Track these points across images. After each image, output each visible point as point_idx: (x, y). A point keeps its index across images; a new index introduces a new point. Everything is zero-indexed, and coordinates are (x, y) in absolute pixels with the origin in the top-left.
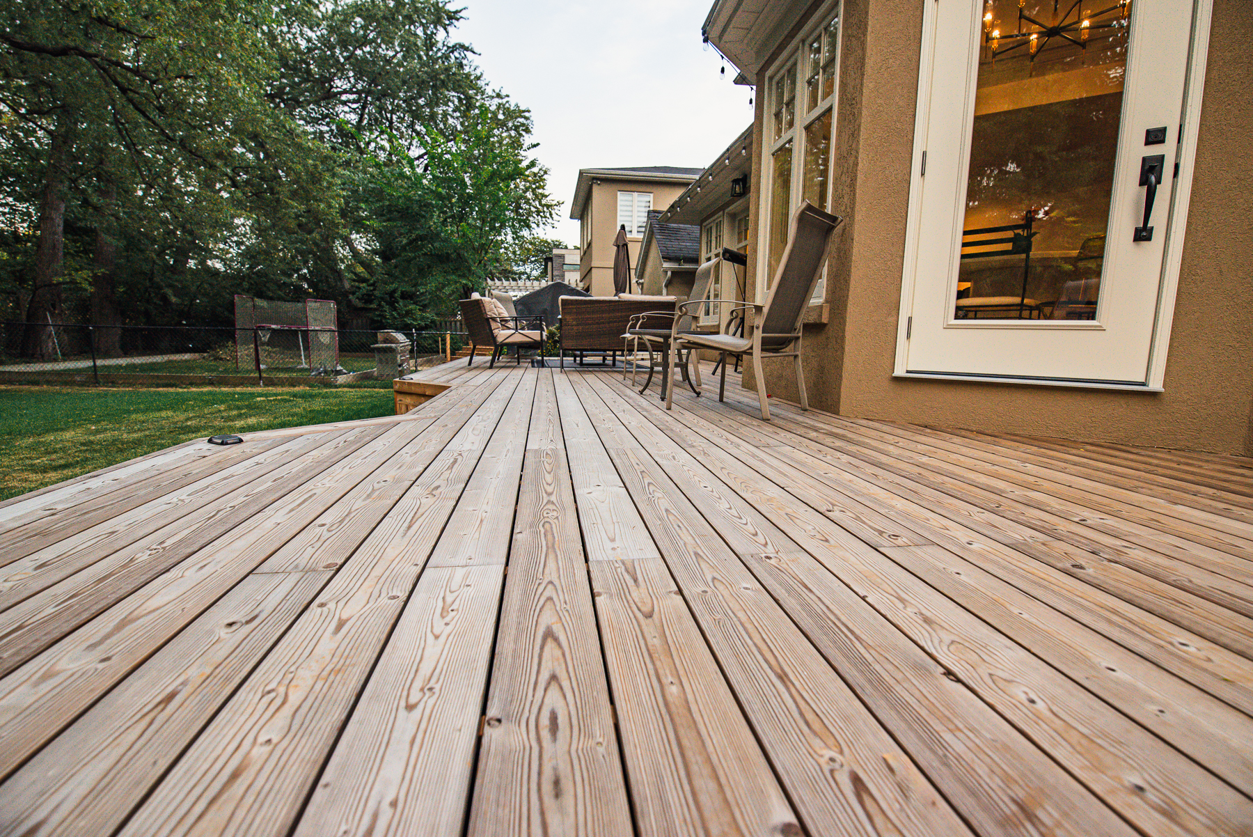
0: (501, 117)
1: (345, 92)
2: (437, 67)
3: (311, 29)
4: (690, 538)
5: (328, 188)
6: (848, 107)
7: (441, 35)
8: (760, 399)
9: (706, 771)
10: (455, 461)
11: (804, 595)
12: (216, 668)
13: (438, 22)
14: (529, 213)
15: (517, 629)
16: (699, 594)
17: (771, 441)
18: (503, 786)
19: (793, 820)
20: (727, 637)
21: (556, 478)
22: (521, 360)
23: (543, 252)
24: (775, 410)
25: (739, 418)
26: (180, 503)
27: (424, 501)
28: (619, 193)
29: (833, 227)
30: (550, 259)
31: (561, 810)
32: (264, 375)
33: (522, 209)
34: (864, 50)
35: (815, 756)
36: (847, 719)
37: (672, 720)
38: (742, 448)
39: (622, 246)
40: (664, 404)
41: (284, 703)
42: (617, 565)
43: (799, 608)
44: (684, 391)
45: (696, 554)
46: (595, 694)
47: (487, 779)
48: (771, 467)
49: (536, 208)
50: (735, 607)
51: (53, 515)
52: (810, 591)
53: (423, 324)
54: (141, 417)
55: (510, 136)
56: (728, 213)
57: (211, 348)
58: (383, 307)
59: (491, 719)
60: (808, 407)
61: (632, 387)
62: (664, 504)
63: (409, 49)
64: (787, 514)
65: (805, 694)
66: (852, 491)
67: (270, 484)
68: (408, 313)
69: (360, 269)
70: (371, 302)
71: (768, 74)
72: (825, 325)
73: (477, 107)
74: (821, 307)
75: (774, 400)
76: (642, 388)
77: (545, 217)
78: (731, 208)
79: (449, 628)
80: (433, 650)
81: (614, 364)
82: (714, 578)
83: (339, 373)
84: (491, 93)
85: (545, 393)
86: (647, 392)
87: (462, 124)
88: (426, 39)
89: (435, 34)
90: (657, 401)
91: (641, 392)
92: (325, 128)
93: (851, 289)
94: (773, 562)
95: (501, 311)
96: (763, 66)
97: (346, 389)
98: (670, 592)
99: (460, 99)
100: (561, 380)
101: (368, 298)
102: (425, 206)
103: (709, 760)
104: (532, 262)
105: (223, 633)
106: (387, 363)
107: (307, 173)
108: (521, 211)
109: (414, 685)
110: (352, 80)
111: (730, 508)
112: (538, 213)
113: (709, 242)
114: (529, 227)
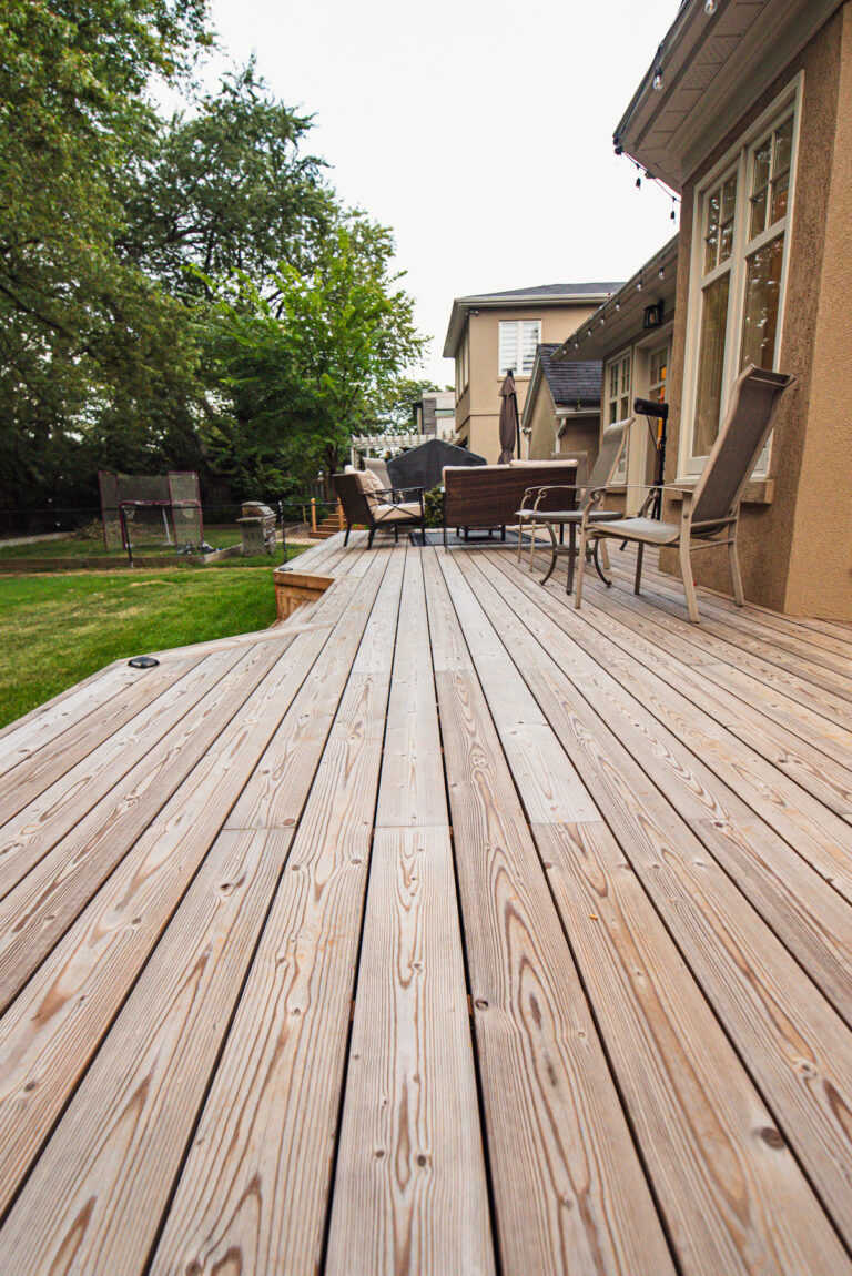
0: (360, 239)
1: (191, 230)
2: (287, 188)
3: (150, 161)
4: (630, 796)
5: (183, 348)
6: (805, 236)
7: (289, 149)
8: (686, 590)
9: (685, 1070)
10: (367, 689)
11: (763, 875)
12: (229, 933)
13: (285, 134)
14: (395, 353)
15: (479, 903)
16: (650, 869)
17: (704, 657)
18: (505, 1069)
19: (772, 1125)
20: (687, 924)
21: (474, 711)
22: (399, 535)
23: (411, 396)
24: (706, 608)
25: (661, 620)
26: (132, 743)
27: (351, 742)
28: (500, 323)
29: (783, 388)
30: (418, 405)
31: (560, 1096)
32: (134, 556)
33: (386, 348)
34: (829, 162)
35: (788, 1062)
36: (818, 1024)
37: (645, 1013)
38: (670, 667)
39: (509, 397)
40: (572, 600)
41: (297, 973)
42: (560, 830)
43: (759, 892)
44: (592, 578)
45: (640, 818)
46: (567, 980)
47: (489, 1062)
48: (708, 696)
49: (403, 346)
50: (691, 888)
51: (29, 757)
52: (770, 870)
53: (284, 489)
54: (30, 608)
55: (371, 263)
56: (638, 348)
57: (77, 526)
58: (242, 473)
59: (478, 1001)
60: (744, 602)
61: (530, 574)
62: (595, 749)
63: (254, 170)
64: (734, 765)
65: (772, 994)
66: (807, 732)
67: (201, 719)
68: (269, 478)
69: (216, 432)
70: (230, 467)
71: (698, 187)
72: (768, 505)
73: (333, 232)
74: (764, 484)
75: (703, 590)
76: (543, 577)
77: (414, 356)
78: (642, 342)
79: (416, 898)
80: (408, 922)
81: (503, 538)
82: (664, 851)
83: (205, 550)
84: (347, 211)
85: (435, 586)
86: (550, 581)
87: (316, 253)
88: (273, 157)
89: (283, 149)
90: (563, 597)
91: (542, 583)
92: (170, 274)
93: (804, 465)
94: (724, 830)
95: (375, 482)
96: (693, 176)
97: (216, 570)
98: (621, 866)
99: (313, 224)
100: (447, 561)
101: (227, 465)
102: (283, 357)
103: (686, 1059)
104: (398, 408)
105: (222, 895)
106: (253, 538)
107: (160, 333)
108: (385, 351)
109: (401, 961)
110: (196, 215)
111: (668, 756)
112: (405, 351)
113: (614, 385)
114: (395, 370)
